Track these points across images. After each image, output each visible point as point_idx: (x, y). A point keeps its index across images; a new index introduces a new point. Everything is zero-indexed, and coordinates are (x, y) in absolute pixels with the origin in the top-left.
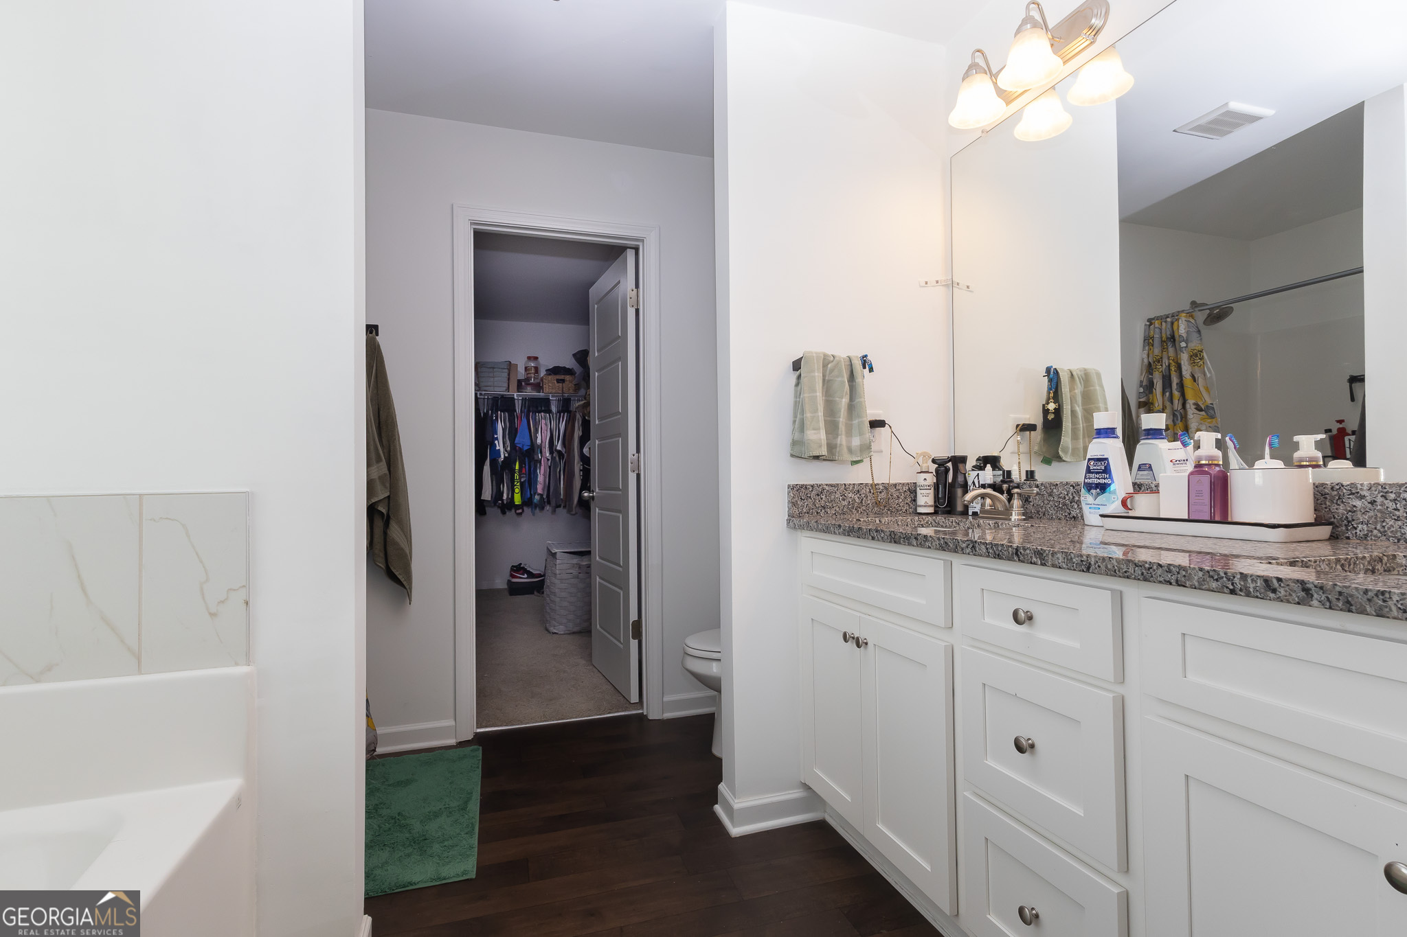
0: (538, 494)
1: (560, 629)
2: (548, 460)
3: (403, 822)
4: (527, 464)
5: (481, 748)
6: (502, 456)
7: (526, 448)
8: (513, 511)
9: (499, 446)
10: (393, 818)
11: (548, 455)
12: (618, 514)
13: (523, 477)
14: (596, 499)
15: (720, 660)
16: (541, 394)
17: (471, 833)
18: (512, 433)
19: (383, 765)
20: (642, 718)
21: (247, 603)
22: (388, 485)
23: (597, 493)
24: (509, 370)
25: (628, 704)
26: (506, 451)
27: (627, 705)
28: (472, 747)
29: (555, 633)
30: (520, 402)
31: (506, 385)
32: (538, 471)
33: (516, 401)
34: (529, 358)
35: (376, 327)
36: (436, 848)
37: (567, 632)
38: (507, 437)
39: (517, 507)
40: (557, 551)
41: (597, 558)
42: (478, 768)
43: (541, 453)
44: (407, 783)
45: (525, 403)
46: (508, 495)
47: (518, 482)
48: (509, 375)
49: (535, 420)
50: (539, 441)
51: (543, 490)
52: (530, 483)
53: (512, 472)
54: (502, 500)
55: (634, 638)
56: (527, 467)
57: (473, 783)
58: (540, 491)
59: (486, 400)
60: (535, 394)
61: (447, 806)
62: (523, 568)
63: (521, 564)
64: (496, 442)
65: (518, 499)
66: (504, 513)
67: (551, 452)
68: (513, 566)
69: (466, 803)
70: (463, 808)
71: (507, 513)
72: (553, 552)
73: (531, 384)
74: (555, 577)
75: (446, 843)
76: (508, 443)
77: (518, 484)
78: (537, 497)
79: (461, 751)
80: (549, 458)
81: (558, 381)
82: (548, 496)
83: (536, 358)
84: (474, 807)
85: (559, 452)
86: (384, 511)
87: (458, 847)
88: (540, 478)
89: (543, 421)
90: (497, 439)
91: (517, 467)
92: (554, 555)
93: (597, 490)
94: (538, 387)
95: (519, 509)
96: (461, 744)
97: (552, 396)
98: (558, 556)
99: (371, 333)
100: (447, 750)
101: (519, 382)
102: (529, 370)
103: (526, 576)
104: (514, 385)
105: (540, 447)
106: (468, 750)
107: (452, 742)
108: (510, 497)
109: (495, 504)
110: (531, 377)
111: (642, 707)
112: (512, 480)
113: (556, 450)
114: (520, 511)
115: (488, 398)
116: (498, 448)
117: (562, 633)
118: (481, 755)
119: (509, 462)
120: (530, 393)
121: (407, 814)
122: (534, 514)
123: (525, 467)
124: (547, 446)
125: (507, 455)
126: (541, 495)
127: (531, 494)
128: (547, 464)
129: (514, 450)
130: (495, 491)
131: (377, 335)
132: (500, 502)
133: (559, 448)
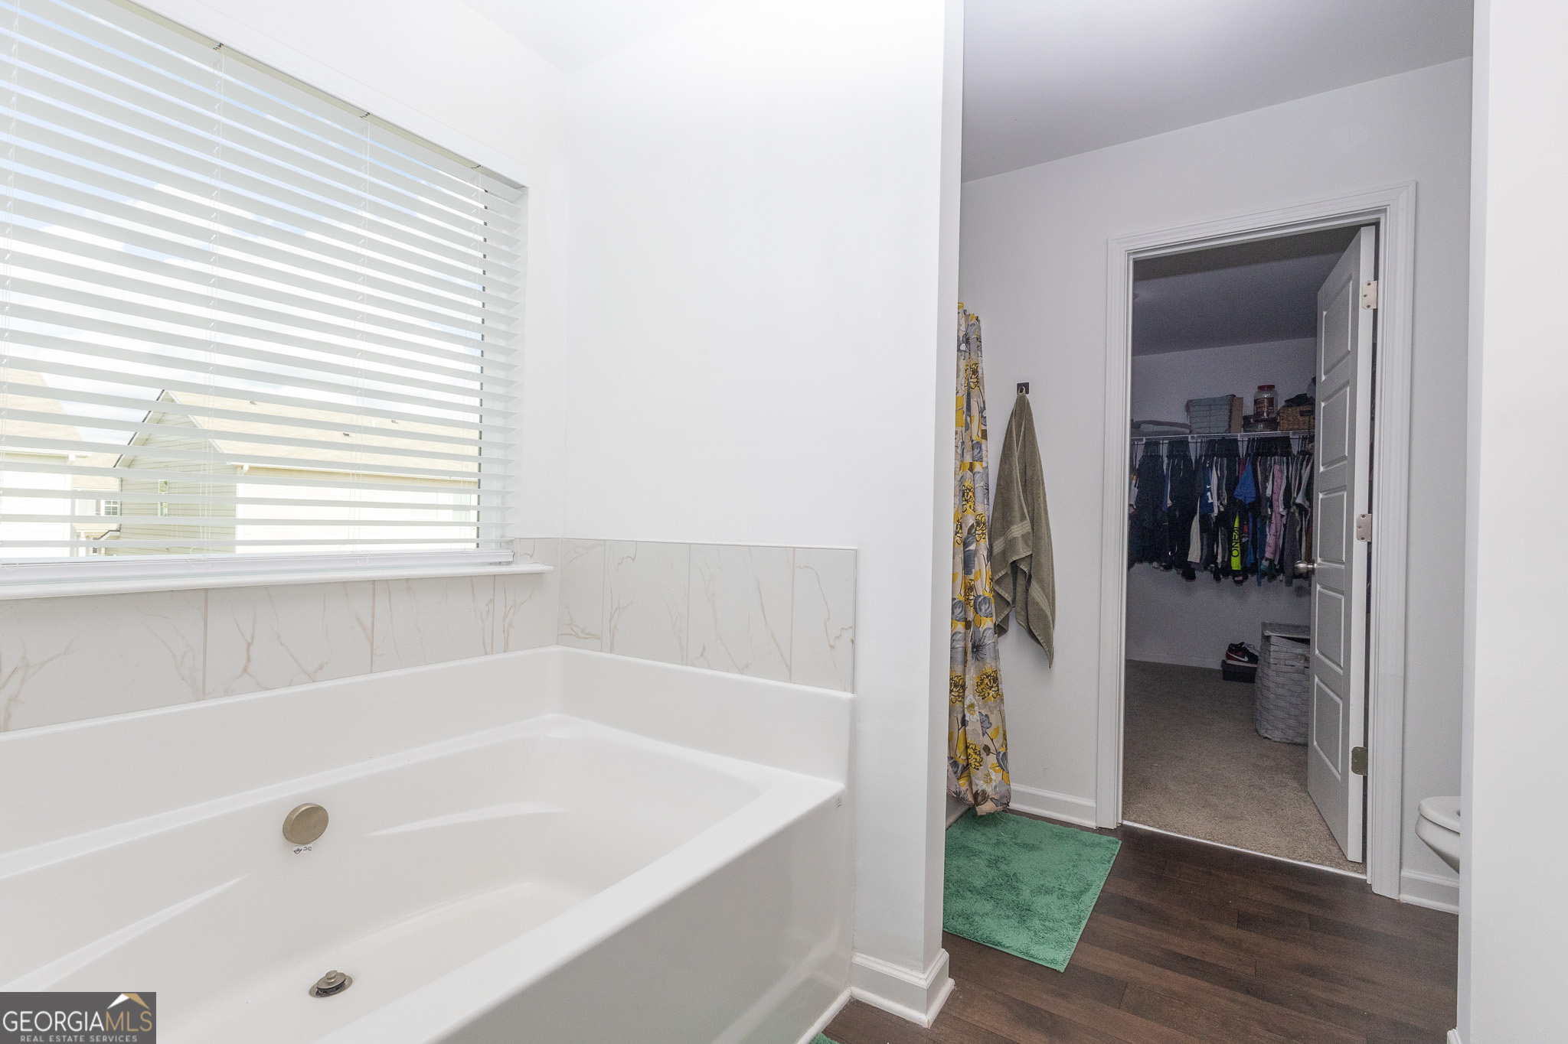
0: (1267, 559)
1: (1277, 735)
2: (1282, 516)
3: (1015, 883)
4: (1251, 520)
5: (1120, 842)
6: (1216, 511)
7: (1248, 501)
8: (1230, 577)
9: (1212, 498)
10: (1008, 876)
11: (1281, 510)
12: (1341, 596)
13: (1244, 537)
14: (1316, 572)
15: (1459, 833)
16: (1278, 433)
17: (1075, 925)
18: (1231, 483)
19: (1018, 822)
20: (1364, 887)
21: (853, 642)
22: (1030, 544)
23: (1319, 564)
24: (1231, 406)
25: (1343, 860)
26: (1221, 504)
27: (1341, 861)
28: (1111, 838)
29: (1266, 738)
30: (1246, 443)
31: (1226, 424)
32: (1267, 530)
33: (1240, 444)
34: (1261, 388)
35: (1026, 385)
36: (1036, 923)
37: (1284, 740)
38: (1224, 487)
39: (1235, 573)
40: (1270, 634)
41: (1317, 652)
42: (1109, 862)
43: (1271, 507)
44: (1032, 848)
45: (1253, 445)
46: (1223, 557)
47: (1237, 543)
48: (1231, 411)
49: (1263, 465)
50: (1269, 492)
51: (1275, 553)
52: (1255, 545)
53: (1230, 530)
54: (1216, 564)
55: (1355, 770)
56: (1251, 524)
57: (1097, 874)
58: (1268, 555)
59: (1199, 444)
60: (1268, 433)
61: (1062, 887)
62: (1245, 648)
63: (1242, 643)
64: (1209, 494)
65: (1236, 563)
66: (1217, 579)
67: (1287, 505)
68: (1231, 644)
69: (1082, 893)
70: (1077, 897)
71: (1223, 579)
72: (1266, 634)
73: (1262, 421)
74: (1269, 667)
75: (1047, 923)
76: (1225, 494)
77: (1238, 545)
78: (1265, 563)
79: (1096, 837)
80: (1284, 513)
81: (1302, 414)
82: (1281, 560)
83: (1271, 387)
84: (1090, 900)
85: (1299, 506)
86: (1026, 570)
87: (1057, 933)
88: (1270, 539)
89: (1277, 467)
90: (1209, 490)
91: (1236, 525)
92: (1268, 638)
93: (1319, 560)
94: (1273, 423)
95: (1238, 576)
96: (1101, 831)
97: (1294, 434)
98: (1273, 640)
99: (1021, 392)
100: (1082, 830)
101: (1246, 419)
102: (1259, 403)
103: (1246, 659)
104: (1238, 422)
105: (1270, 500)
106: (1105, 839)
107: (1092, 824)
108: (1226, 560)
109: (1206, 568)
110: (1263, 412)
111: (1365, 872)
112: (1230, 540)
113: (1294, 503)
114: (1240, 578)
115: (1202, 442)
116: (1210, 501)
117: (1278, 740)
118: (1117, 850)
119: (1224, 519)
120: (1262, 432)
121: (1021, 878)
122: (1259, 584)
123: (1248, 524)
124: (1281, 498)
125: (1222, 509)
126: (1271, 561)
127: (1256, 558)
128: (1281, 521)
129: (1234, 505)
130: (1205, 551)
131: (1027, 392)
132: (1213, 565)
133: (1299, 500)
